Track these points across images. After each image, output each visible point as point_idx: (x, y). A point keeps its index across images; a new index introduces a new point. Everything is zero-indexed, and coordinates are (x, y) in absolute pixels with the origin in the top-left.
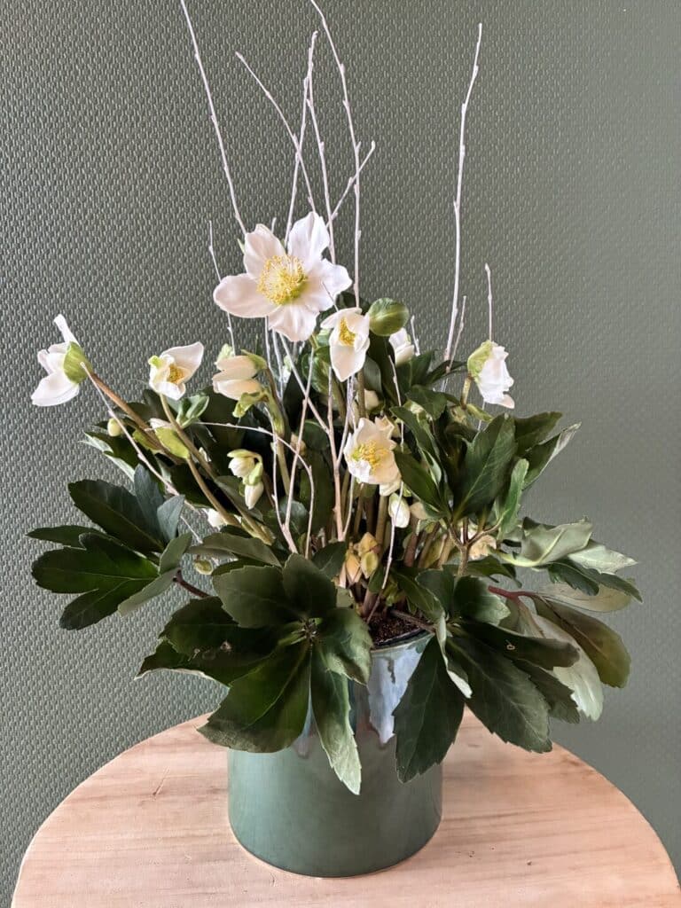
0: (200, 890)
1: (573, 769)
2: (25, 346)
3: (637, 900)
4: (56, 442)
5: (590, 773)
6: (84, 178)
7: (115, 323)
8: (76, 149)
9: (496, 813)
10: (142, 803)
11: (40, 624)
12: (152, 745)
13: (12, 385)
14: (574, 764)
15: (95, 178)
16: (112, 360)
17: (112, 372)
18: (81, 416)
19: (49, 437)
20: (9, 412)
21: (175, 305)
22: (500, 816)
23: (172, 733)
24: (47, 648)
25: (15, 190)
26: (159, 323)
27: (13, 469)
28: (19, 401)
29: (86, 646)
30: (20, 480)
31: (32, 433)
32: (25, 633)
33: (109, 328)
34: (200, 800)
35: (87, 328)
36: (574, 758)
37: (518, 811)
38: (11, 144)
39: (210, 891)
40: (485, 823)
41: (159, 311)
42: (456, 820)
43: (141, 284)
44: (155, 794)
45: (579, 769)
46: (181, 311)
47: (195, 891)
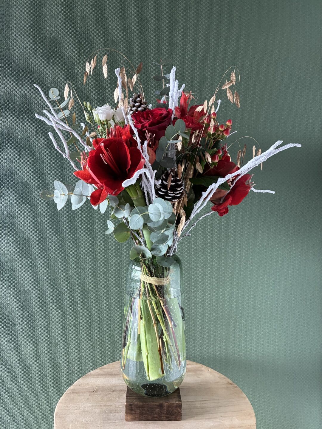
0: (111, 421)
1: (230, 386)
2: (48, 234)
3: (242, 427)
4: (57, 266)
5: (235, 387)
6: (71, 180)
7: (79, 227)
8: (69, 171)
9: (203, 400)
10: (90, 395)
11: (48, 328)
12: (91, 375)
13: (43, 246)
14: (231, 384)
15: (74, 180)
16: (77, 239)
17: (77, 242)
18: (66, 257)
19: (55, 264)
20: (41, 255)
21: (99, 221)
22: (204, 401)
23: (97, 371)
24: (50, 336)
25: (48, 183)
26: (94, 226)
27: (42, 274)
28: (45, 252)
29: (63, 336)
30: (44, 278)
31: (49, 262)
32: (43, 331)
33: (77, 228)
34: (109, 394)
35: (69, 228)
36: (231, 382)
37: (210, 399)
38: (47, 169)
39: (114, 421)
40: (199, 403)
41: (94, 223)
42: (190, 402)
43: (88, 214)
44: (94, 392)
45: (233, 386)
46: (101, 223)
47: (109, 421)
